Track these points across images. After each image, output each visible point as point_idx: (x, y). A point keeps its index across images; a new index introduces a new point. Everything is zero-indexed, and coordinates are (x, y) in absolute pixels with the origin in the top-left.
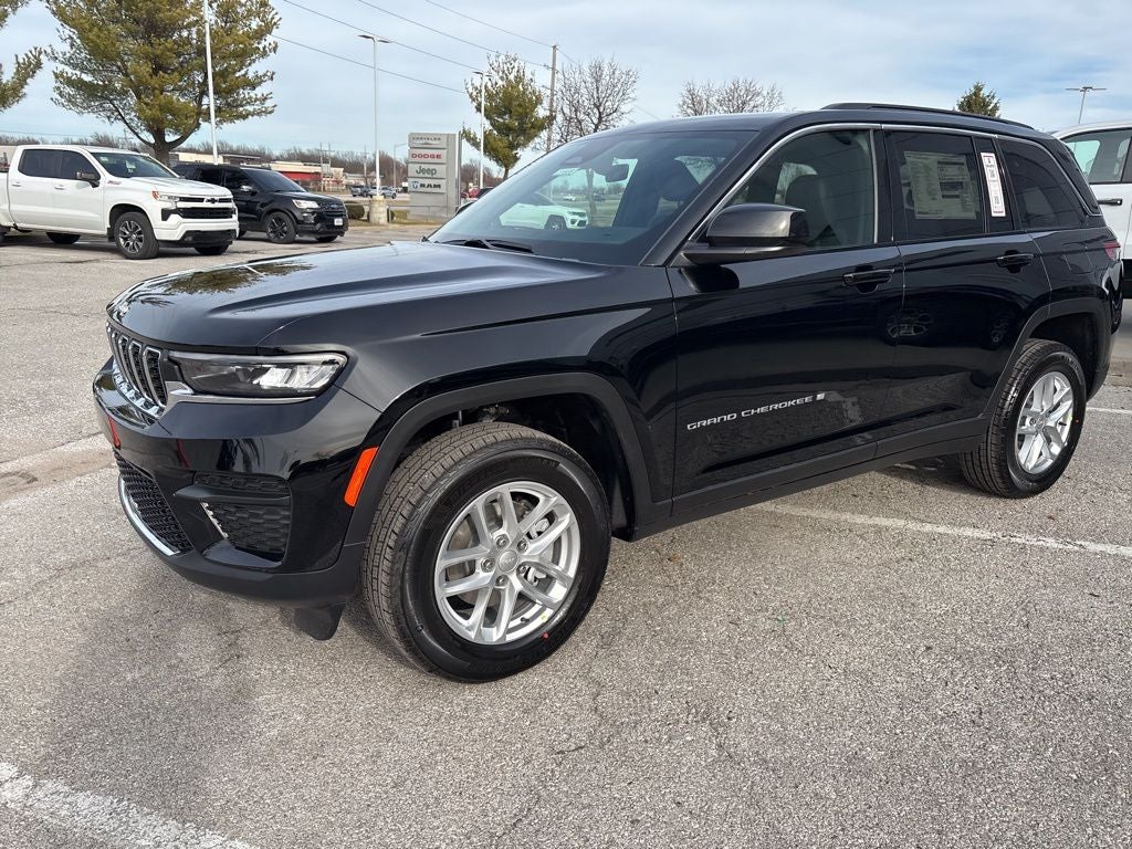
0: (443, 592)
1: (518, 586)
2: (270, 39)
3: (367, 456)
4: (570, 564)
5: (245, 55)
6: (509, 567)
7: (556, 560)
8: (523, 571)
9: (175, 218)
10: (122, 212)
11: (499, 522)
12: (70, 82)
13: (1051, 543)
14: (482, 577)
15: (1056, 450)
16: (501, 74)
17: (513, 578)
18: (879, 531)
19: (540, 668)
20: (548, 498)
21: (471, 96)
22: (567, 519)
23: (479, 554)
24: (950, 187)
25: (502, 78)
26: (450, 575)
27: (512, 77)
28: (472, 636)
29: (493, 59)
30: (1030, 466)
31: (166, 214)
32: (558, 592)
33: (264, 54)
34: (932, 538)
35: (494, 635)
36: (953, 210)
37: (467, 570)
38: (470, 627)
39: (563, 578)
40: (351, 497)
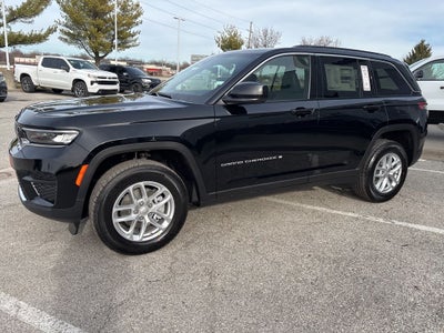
0: (116, 220)
1: (148, 221)
2: (139, 19)
3: (84, 168)
4: (170, 214)
5: (129, 25)
6: (145, 213)
7: (165, 212)
8: (151, 215)
9: (95, 84)
10: (77, 82)
11: (141, 196)
12: (66, 33)
13: (381, 220)
14: (133, 216)
15: (394, 184)
17: (146, 217)
18: (314, 211)
19: (157, 252)
20: (162, 189)
22: (169, 197)
23: (133, 208)
24: (345, 79)
25: (228, 34)
26: (119, 214)
27: (232, 34)
28: (128, 238)
29: (226, 27)
30: (381, 190)
31: (92, 83)
32: (166, 224)
33: (137, 24)
34: (334, 216)
35: (137, 238)
36: (346, 87)
37: (127, 213)
38: (128, 234)
39: (168, 220)
40: (78, 183)
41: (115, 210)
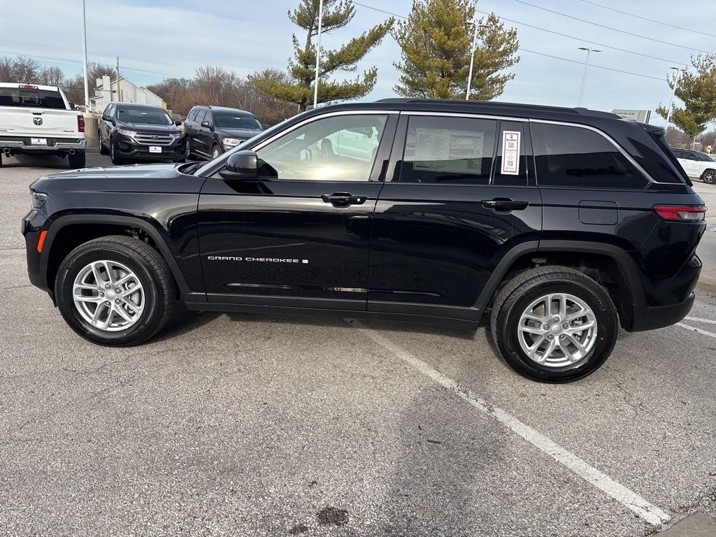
0: (77, 297)
1: (114, 308)
3: (44, 233)
5: (497, 66)
6: (112, 298)
14: (99, 299)
15: (579, 355)
16: (699, 69)
17: (113, 303)
21: (670, 85)
22: (139, 285)
25: (700, 72)
27: (708, 71)
29: (695, 58)
30: (539, 360)
33: (510, 63)
35: (101, 325)
39: (137, 313)
40: (40, 249)
41: (76, 286)
